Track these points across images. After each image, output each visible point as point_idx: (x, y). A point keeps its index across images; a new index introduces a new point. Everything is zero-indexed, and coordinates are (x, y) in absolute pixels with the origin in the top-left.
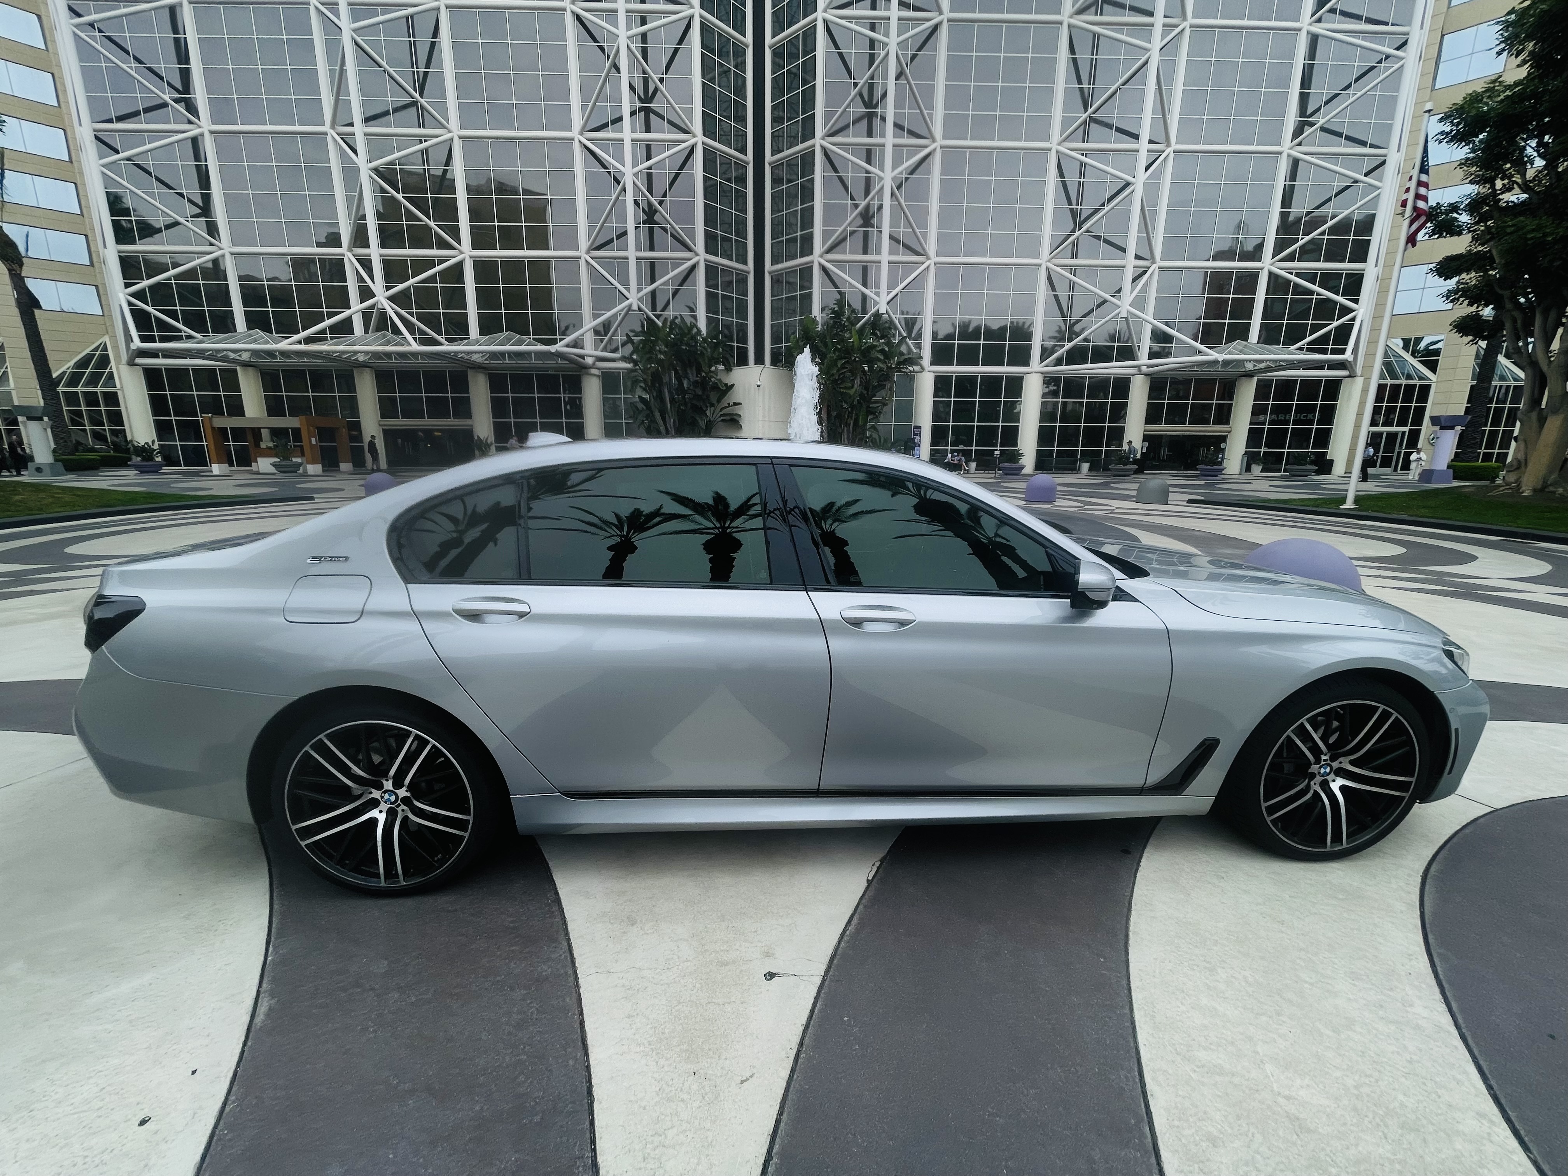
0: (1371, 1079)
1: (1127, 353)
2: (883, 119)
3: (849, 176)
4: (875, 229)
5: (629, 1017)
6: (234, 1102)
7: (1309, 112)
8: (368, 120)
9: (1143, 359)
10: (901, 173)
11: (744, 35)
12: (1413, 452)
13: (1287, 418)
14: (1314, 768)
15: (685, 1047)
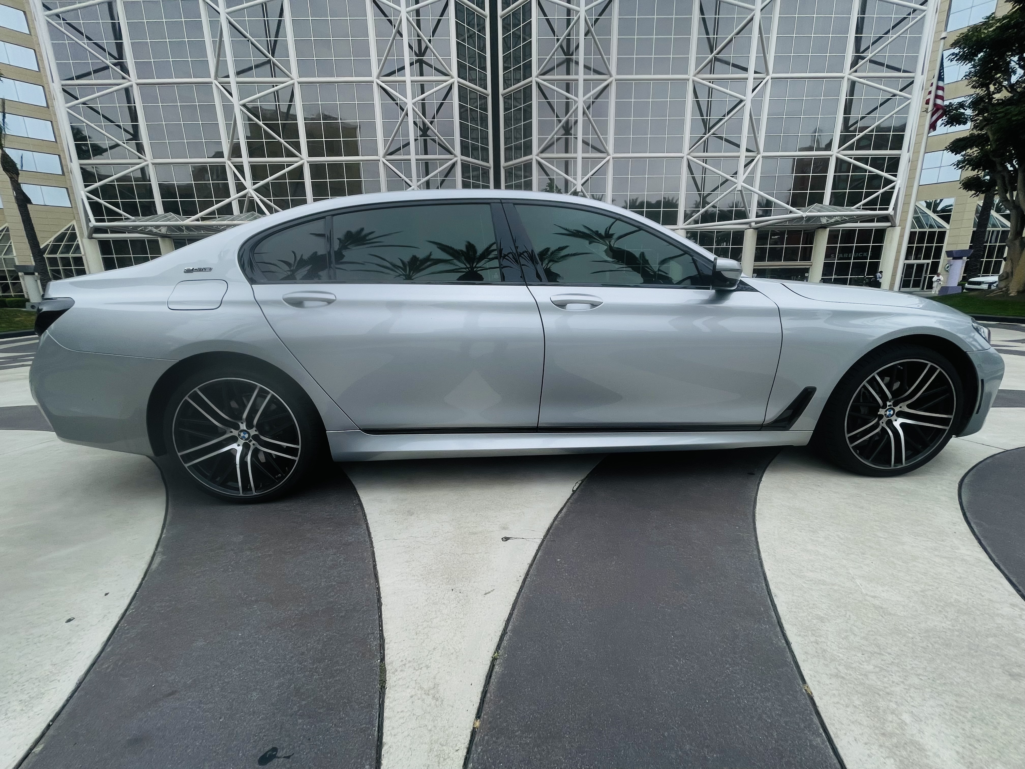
0: (933, 587)
1: (742, 215)
2: (577, 63)
3: (554, 101)
4: (573, 136)
5: (407, 562)
6: (133, 609)
7: (862, 50)
8: (239, 73)
9: (753, 218)
10: (589, 98)
11: (483, 8)
12: (933, 277)
13: (849, 256)
14: (882, 412)
15: (446, 576)
